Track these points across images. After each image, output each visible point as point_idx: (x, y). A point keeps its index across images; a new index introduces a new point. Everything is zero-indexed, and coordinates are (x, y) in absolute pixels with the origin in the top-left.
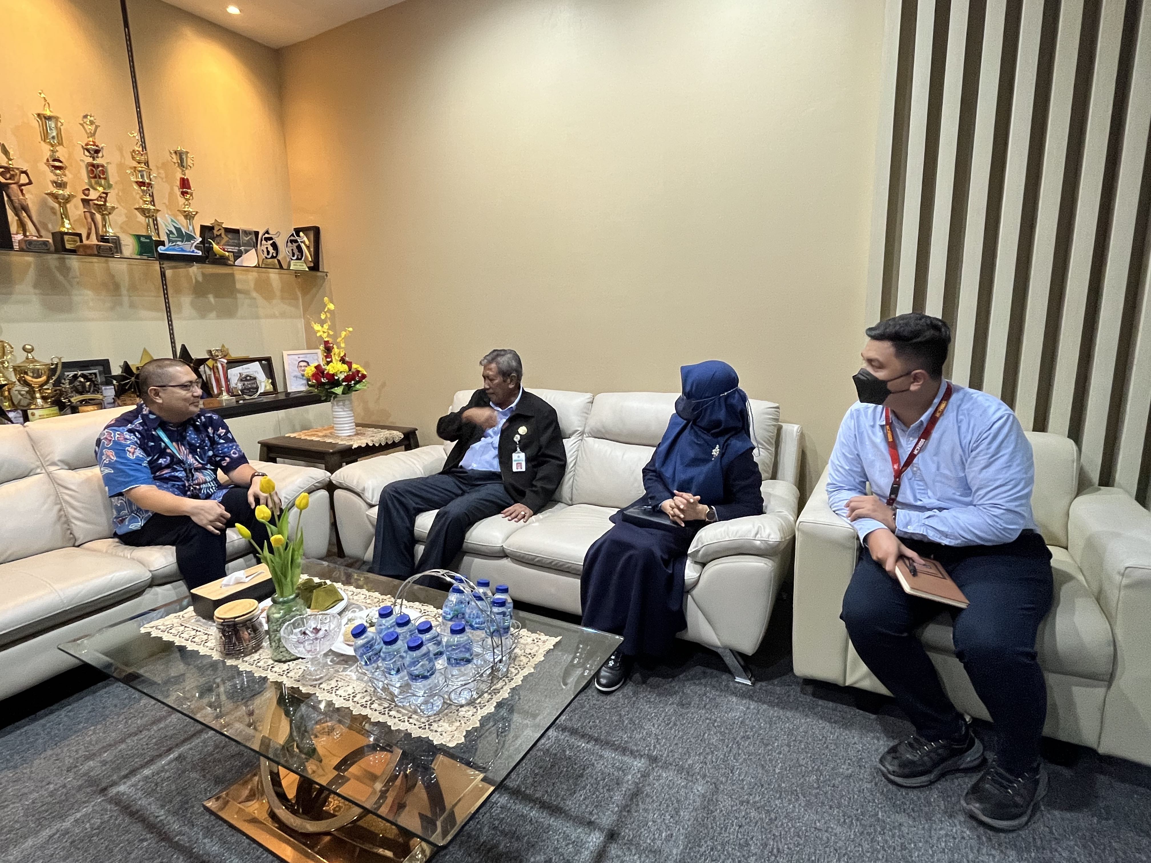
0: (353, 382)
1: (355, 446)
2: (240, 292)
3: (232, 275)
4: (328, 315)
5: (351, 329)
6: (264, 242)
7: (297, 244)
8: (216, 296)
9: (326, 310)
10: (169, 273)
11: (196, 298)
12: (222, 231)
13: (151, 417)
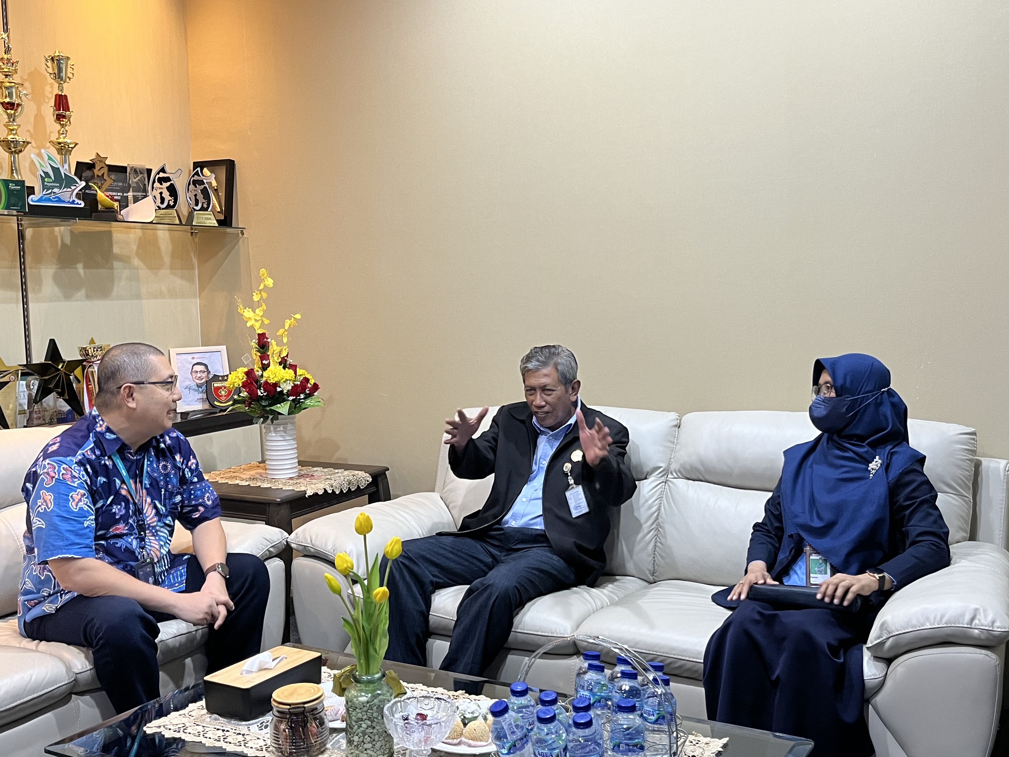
0: (302, 396)
1: (309, 493)
2: (119, 258)
3: (110, 233)
4: (264, 295)
5: (298, 316)
6: (157, 184)
7: (202, 187)
8: (85, 267)
9: (261, 287)
10: (29, 233)
11: (60, 268)
12: (105, 170)
13: (109, 436)
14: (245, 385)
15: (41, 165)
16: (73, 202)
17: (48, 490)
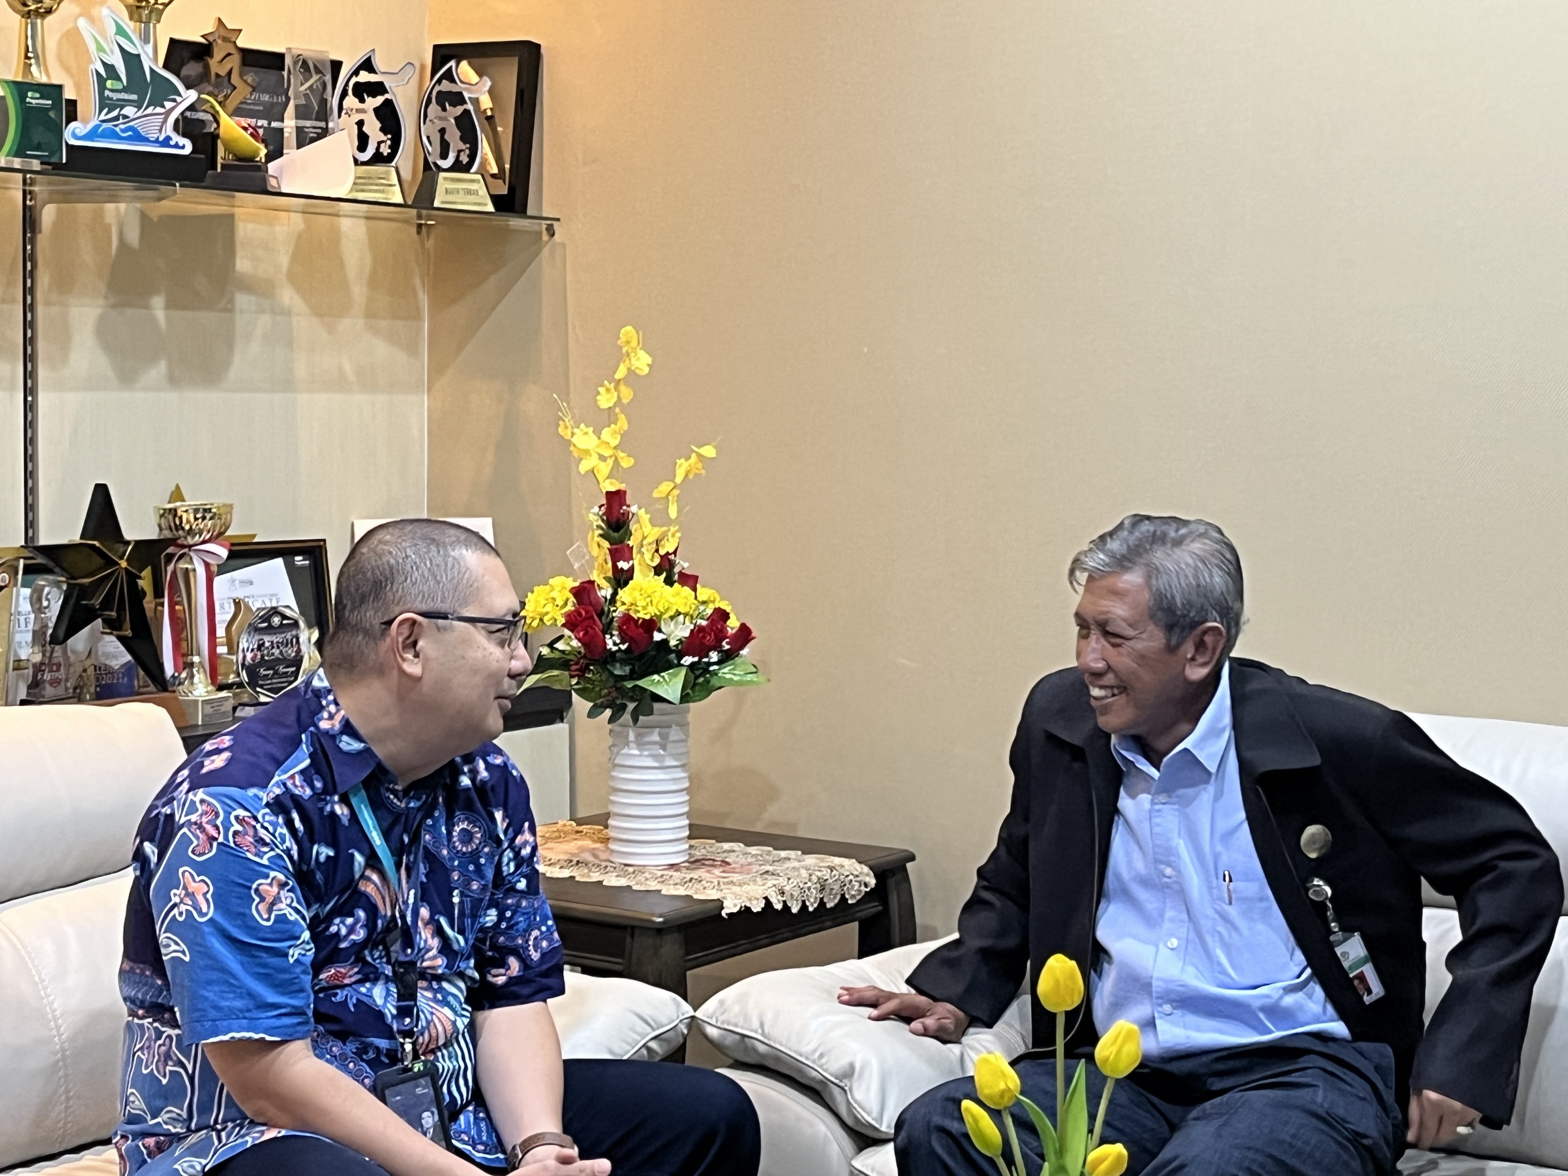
0: (714, 656)
1: (730, 907)
2: (247, 285)
3: (229, 220)
4: (627, 394)
5: (709, 451)
6: (351, 101)
7: (459, 110)
8: (169, 305)
9: (621, 373)
10: (48, 214)
11: (113, 306)
12: (235, 61)
13: (348, 744)
14: (571, 623)
15: (100, 49)
16: (166, 142)
17: (201, 869)
